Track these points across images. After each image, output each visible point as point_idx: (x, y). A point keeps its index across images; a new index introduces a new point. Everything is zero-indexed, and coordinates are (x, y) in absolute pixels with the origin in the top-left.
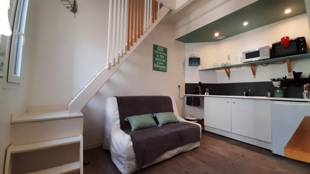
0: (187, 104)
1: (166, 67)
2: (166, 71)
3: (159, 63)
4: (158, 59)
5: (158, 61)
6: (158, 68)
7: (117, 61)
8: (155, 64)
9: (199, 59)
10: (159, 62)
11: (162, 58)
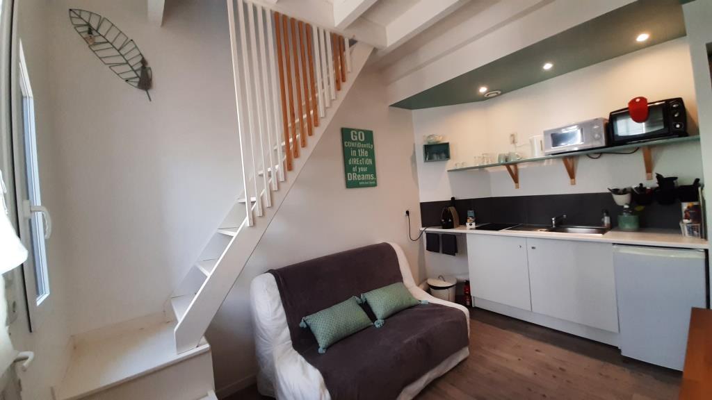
0: (428, 249)
1: (375, 176)
2: (375, 185)
3: (358, 170)
4: (355, 161)
5: (354, 166)
6: (358, 181)
7: (267, 204)
8: (349, 174)
9: (447, 144)
10: (358, 166)
11: (365, 157)
